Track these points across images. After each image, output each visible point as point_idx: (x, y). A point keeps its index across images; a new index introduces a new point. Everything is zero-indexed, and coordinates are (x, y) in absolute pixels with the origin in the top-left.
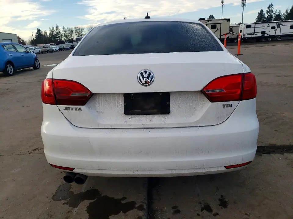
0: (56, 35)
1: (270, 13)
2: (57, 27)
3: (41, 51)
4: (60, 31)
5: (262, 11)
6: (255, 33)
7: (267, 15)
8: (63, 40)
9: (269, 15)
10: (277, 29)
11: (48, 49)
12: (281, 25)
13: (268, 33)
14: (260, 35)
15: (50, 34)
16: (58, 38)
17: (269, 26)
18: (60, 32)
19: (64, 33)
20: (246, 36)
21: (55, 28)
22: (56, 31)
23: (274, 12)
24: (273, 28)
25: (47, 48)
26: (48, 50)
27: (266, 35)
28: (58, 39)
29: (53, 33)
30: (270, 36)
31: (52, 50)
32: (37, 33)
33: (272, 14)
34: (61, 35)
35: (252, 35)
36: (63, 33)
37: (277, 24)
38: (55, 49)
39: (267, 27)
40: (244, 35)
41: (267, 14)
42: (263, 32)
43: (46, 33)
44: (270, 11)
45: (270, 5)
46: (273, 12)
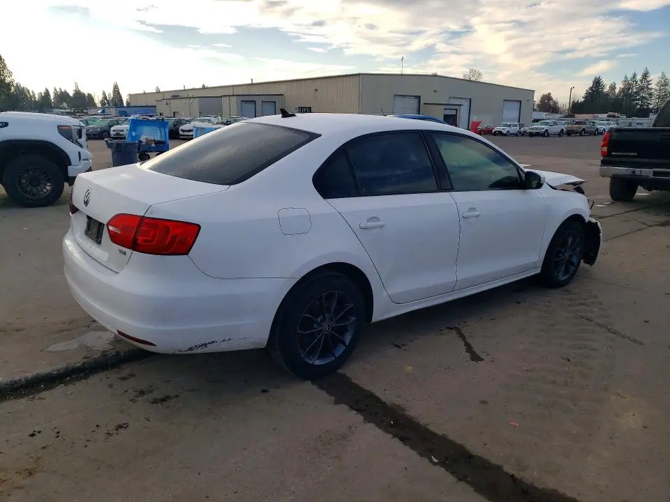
0: (636, 93)
2: (645, 76)
3: (565, 130)
4: (649, 84)
8: (651, 107)
11: (584, 126)
15: (623, 91)
16: (640, 102)
18: (650, 86)
19: (660, 90)
21: (639, 77)
22: (639, 83)
25: (585, 123)
26: (584, 129)
28: (637, 104)
29: (629, 89)
31: (594, 130)
32: (591, 88)
34: (651, 94)
36: (658, 88)
38: (604, 127)
43: (613, 87)
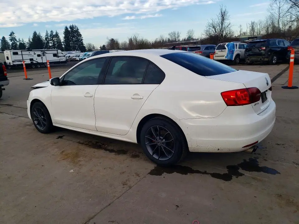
1: (13, 41)
5: (4, 38)
6: (24, 60)
7: (11, 43)
9: (13, 43)
10: (42, 56)
12: (46, 53)
13: (36, 60)
14: (28, 62)
17: (35, 54)
20: (15, 63)
23: (18, 40)
24: (39, 56)
27: (34, 62)
30: (38, 63)
33: (16, 42)
35: (21, 61)
37: (42, 52)
39: (33, 54)
40: (13, 62)
41: (11, 41)
42: (31, 60)
44: (13, 39)
45: (11, 33)
46: (16, 41)
